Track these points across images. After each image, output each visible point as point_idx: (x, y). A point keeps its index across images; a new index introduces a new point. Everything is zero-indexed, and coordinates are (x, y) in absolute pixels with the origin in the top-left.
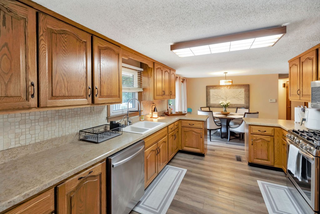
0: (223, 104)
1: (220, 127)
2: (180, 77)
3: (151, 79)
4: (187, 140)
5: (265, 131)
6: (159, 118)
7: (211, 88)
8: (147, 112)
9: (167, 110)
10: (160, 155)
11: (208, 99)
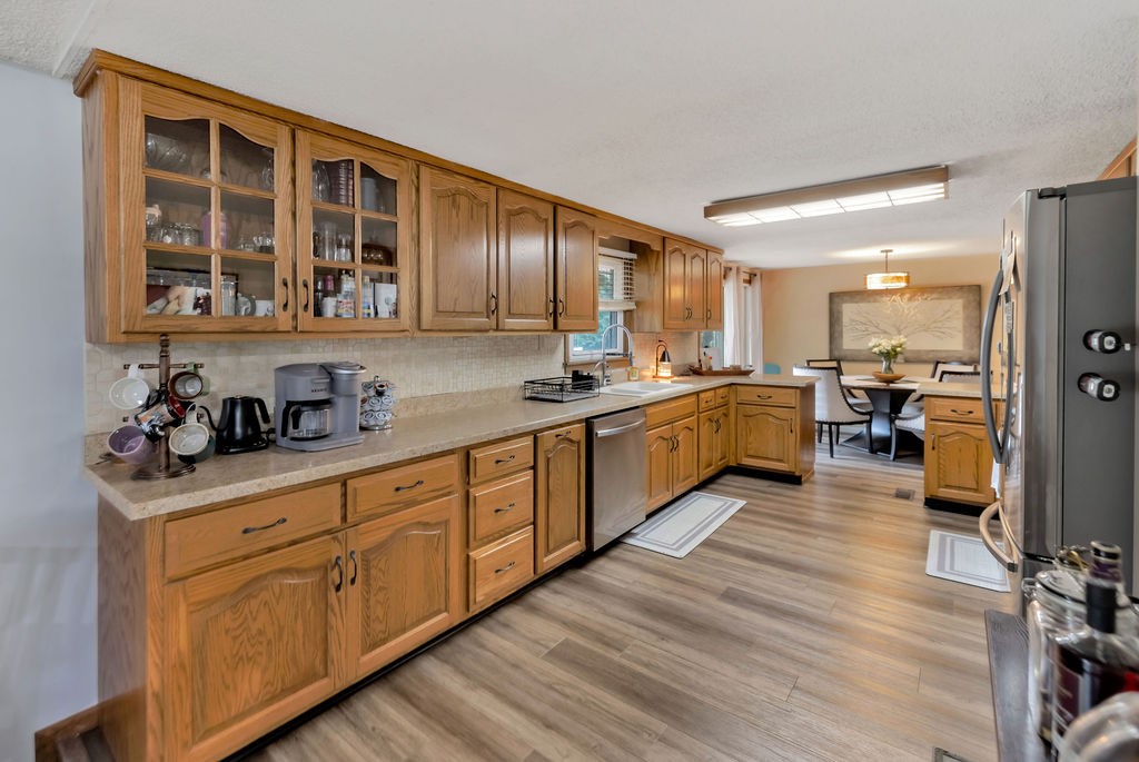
0: (881, 348)
1: (867, 417)
2: (738, 269)
3: (657, 281)
4: (751, 439)
5: (970, 412)
6: (676, 378)
7: (845, 298)
8: (645, 361)
9: (697, 360)
10: (678, 455)
11: (836, 335)
